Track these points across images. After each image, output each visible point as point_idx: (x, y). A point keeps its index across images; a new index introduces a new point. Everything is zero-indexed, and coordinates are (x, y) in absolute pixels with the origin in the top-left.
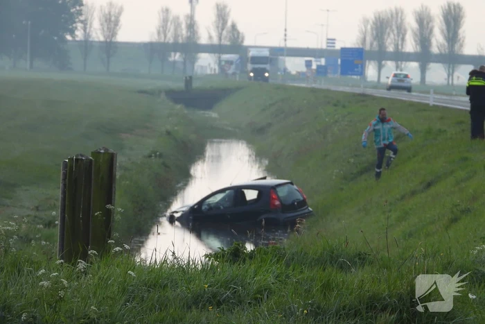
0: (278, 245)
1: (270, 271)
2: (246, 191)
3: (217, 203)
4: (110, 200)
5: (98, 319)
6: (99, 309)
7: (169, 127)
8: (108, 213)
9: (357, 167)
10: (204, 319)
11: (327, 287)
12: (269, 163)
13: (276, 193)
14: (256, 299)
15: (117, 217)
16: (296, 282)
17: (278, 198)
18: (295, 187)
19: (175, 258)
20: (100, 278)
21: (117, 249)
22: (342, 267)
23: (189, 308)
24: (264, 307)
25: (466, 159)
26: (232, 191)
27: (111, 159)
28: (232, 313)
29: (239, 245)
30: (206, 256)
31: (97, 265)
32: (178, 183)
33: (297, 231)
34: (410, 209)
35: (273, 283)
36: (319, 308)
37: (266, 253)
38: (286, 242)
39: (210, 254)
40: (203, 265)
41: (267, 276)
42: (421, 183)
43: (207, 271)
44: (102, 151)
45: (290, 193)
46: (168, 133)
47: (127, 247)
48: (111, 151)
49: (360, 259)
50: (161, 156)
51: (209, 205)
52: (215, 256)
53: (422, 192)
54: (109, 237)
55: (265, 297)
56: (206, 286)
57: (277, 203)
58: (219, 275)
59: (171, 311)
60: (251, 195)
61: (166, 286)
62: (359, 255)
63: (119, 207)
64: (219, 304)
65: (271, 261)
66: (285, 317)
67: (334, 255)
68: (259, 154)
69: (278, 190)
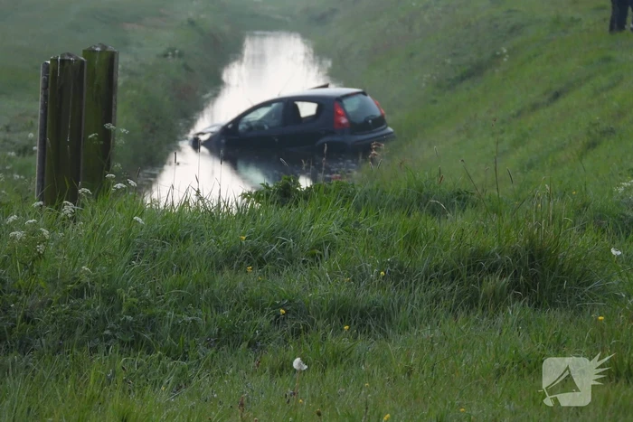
0: (345, 181)
1: (332, 216)
2: (300, 105)
3: (260, 121)
4: (109, 117)
5: (93, 284)
6: (93, 270)
7: (191, 15)
8: (107, 136)
9: (455, 70)
10: (240, 284)
11: (412, 239)
12: (334, 65)
13: (342, 107)
14: (313, 256)
15: (119, 142)
16: (370, 232)
17: (346, 115)
18: (369, 98)
19: (201, 198)
20: (93, 228)
21: (119, 185)
22: (434, 211)
23: (220, 268)
24: (324, 267)
25: (608, 60)
26: (281, 104)
27: (111, 60)
28: (279, 275)
29: (290, 180)
30: (244, 195)
31: (90, 209)
32: (206, 92)
33: (372, 160)
34: (531, 130)
35: (337, 234)
36: (401, 268)
37: (327, 191)
38: (357, 176)
39: (250, 193)
40: (238, 209)
41: (328, 224)
42: (545, 94)
43: (244, 216)
44: (98, 49)
45: (362, 107)
46: (192, 23)
47: (131, 182)
48: (111, 48)
49: (459, 199)
50: (181, 55)
51: (248, 123)
52: (257, 196)
53: (548, 105)
54: (108, 169)
55: (326, 253)
56: (244, 238)
57: (344, 121)
58: (262, 223)
59: (195, 273)
60: (307, 110)
61: (187, 237)
62: (459, 193)
63: (123, 126)
64: (261, 263)
65: (334, 202)
66: (353, 280)
67: (422, 194)
68: (319, 53)
69: (345, 102)
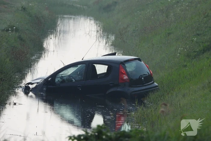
2: (95, 65)
3: (69, 76)
7: (24, 3)
9: (200, 45)
13: (125, 68)
17: (127, 74)
26: (84, 65)
32: (33, 55)
45: (138, 68)
46: (24, 9)
50: (17, 30)
51: (62, 77)
57: (126, 77)
60: (101, 69)
69: (127, 65)
